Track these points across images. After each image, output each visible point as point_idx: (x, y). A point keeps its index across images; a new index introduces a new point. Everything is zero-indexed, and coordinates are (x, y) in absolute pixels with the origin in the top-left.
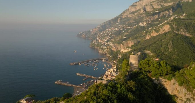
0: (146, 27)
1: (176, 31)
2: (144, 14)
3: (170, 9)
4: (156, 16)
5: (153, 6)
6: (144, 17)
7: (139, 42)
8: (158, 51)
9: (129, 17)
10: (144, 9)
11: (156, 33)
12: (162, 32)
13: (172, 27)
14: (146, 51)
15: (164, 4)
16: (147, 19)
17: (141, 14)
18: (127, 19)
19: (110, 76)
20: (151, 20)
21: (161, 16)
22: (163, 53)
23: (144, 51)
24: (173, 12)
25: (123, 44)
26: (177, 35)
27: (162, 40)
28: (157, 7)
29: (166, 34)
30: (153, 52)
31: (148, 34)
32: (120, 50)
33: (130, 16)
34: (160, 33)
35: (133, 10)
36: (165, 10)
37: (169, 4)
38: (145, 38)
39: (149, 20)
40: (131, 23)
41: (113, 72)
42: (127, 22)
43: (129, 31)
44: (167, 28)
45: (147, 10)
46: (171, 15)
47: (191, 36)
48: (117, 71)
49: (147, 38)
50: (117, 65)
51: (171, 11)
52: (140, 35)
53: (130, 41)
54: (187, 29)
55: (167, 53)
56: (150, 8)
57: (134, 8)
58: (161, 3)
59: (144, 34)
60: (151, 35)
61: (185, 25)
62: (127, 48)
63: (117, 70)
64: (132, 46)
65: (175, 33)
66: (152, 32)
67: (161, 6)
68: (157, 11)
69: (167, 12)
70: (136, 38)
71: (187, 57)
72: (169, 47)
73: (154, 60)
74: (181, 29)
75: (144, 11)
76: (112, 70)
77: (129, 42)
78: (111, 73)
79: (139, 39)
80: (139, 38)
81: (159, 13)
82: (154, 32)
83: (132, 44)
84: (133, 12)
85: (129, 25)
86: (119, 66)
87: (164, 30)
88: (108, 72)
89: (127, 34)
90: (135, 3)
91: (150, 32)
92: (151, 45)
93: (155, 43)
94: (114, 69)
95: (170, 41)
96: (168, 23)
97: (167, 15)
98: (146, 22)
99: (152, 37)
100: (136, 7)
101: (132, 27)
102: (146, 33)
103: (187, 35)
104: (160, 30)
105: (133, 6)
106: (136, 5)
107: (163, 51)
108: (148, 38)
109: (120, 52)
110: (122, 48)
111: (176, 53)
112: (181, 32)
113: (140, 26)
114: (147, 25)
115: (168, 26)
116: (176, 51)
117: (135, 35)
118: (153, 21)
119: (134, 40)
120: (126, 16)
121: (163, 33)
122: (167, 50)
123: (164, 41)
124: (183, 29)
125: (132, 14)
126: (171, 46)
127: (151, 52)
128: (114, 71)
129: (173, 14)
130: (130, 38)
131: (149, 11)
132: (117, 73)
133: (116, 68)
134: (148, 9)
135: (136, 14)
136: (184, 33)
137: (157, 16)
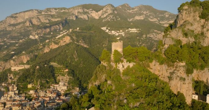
0: (39, 40)
1: (76, 42)
2: (31, 27)
3: (60, 23)
4: (47, 29)
5: (40, 20)
6: (31, 30)
7: (36, 56)
8: (65, 62)
9: (7, 30)
10: (31, 22)
11: (55, 45)
12: (62, 43)
13: (72, 38)
14: (52, 64)
15: (52, 19)
16: (39, 32)
17: (27, 27)
18: (4, 32)
19: (10, 103)
20: (43, 33)
21: (52, 29)
22: (70, 63)
23: (50, 64)
24: (63, 27)
25: (14, 60)
26: (78, 45)
27: (66, 51)
28: (45, 21)
29: (67, 45)
30: (60, 63)
31: (46, 46)
32: (11, 68)
33: (9, 29)
34: (60, 45)
35: (13, 22)
36: (56, 25)
37: (56, 20)
38: (43, 51)
39: (41, 33)
40: (15, 36)
41: (13, 95)
42: (9, 35)
43: (17, 45)
44: (68, 40)
45: (33, 23)
46: (61, 29)
47: (88, 47)
48: (19, 94)
49: (45, 52)
50: (17, 86)
51: (61, 26)
52: (36, 48)
53: (25, 56)
54: (84, 41)
55: (74, 63)
56: (36, 21)
57: (14, 19)
58: (48, 17)
59: (41, 47)
60: (50, 47)
61: (83, 37)
62: (20, 64)
63: (19, 91)
64: (28, 61)
65: (76, 44)
66: (51, 44)
67: (49, 20)
68: (48, 25)
69: (58, 26)
70: (32, 52)
71: (91, 65)
72: (75, 57)
73: (64, 71)
74: (80, 40)
75: (30, 24)
76: (11, 93)
77: (22, 57)
78: (11, 97)
79: (36, 53)
80: (36, 51)
81: (50, 27)
82: (53, 44)
83: (27, 59)
84: (12, 24)
85: (13, 38)
86: (21, 86)
87: (64, 42)
88: (5, 98)
89: (15, 49)
90: (15, 14)
91: (49, 44)
92: (56, 57)
93: (59, 54)
94: (14, 92)
95: (74, 52)
96: (67, 35)
97: (58, 29)
98: (37, 35)
99: (51, 49)
100: (16, 18)
101: (17, 41)
102: (44, 46)
103: (85, 46)
104: (60, 41)
105: (12, 17)
106: (17, 17)
107: (69, 62)
108: (46, 50)
109: (11, 71)
110: (13, 66)
111: (82, 62)
112: (80, 43)
113: (30, 39)
114: (39, 38)
115: (69, 38)
116: (81, 60)
117: (30, 49)
118: (45, 34)
119: (29, 54)
120: (3, 29)
121: (64, 44)
122: (73, 60)
123: (68, 52)
124: (82, 41)
125: (12, 27)
126: (77, 56)
127: (58, 64)
128: (15, 94)
129: (63, 29)
130: (23, 52)
131: (36, 24)
132: (20, 95)
133: (17, 89)
134: (35, 22)
135: (17, 27)
136: (82, 44)
137: (49, 29)
